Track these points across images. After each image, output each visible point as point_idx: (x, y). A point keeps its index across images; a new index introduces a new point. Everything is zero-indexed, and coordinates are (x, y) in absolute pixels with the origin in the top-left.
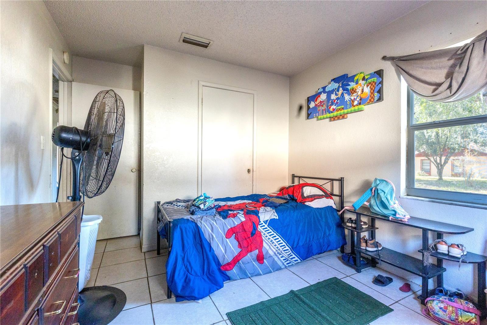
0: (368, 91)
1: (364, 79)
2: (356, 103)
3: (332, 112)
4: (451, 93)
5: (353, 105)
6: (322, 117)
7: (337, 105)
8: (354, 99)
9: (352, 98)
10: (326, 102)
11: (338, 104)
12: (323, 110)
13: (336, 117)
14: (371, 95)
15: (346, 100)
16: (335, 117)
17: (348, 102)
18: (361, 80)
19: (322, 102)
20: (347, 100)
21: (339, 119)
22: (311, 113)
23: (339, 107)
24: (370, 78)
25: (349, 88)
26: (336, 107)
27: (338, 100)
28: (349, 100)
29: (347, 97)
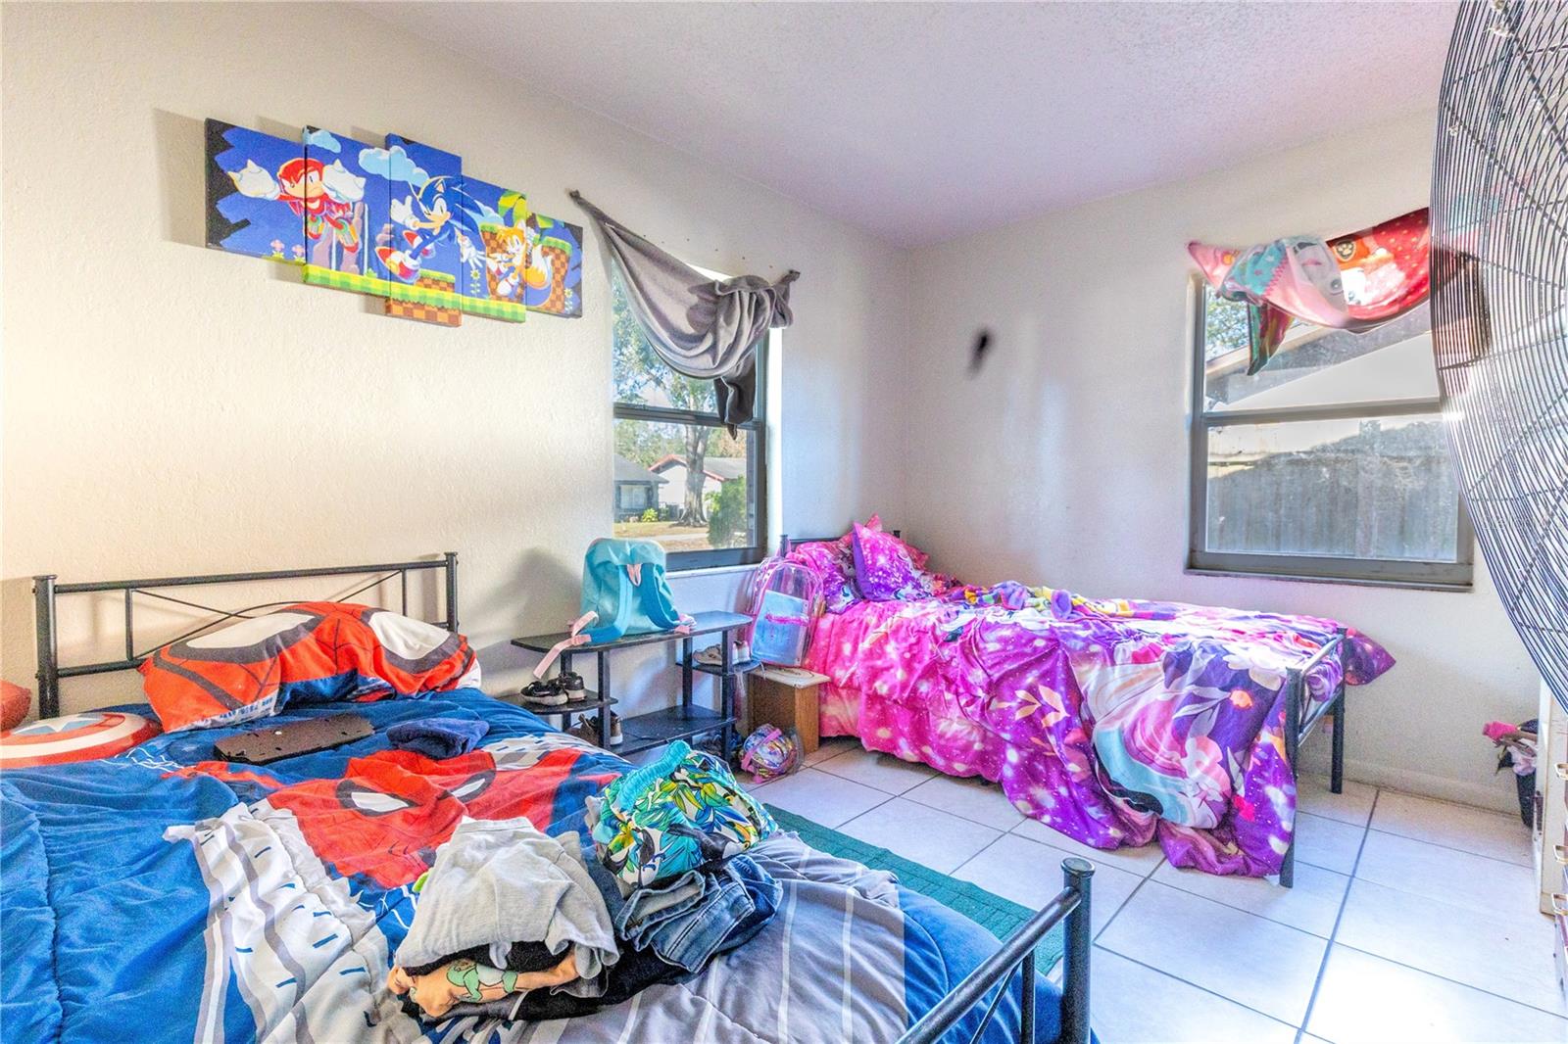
0: (545, 271)
1: (531, 221)
2: (504, 288)
3: (392, 277)
4: (714, 362)
5: (494, 292)
6: (335, 276)
7: (423, 260)
8: (499, 272)
9: (493, 265)
10: (362, 217)
11: (427, 257)
12: (340, 246)
13: (419, 305)
14: (554, 290)
15: (463, 260)
16: (414, 303)
17: (473, 272)
18: (523, 222)
19: (339, 206)
20: (467, 261)
21: (431, 318)
22: (245, 223)
23: (437, 275)
24: (552, 233)
25: (480, 222)
26: (415, 262)
27: (426, 242)
28: (477, 267)
29: (468, 251)
